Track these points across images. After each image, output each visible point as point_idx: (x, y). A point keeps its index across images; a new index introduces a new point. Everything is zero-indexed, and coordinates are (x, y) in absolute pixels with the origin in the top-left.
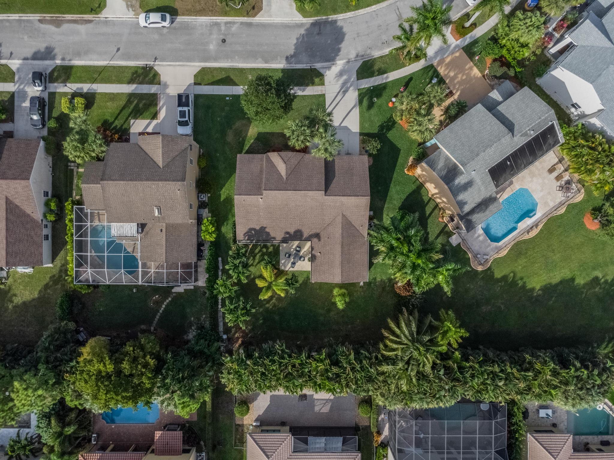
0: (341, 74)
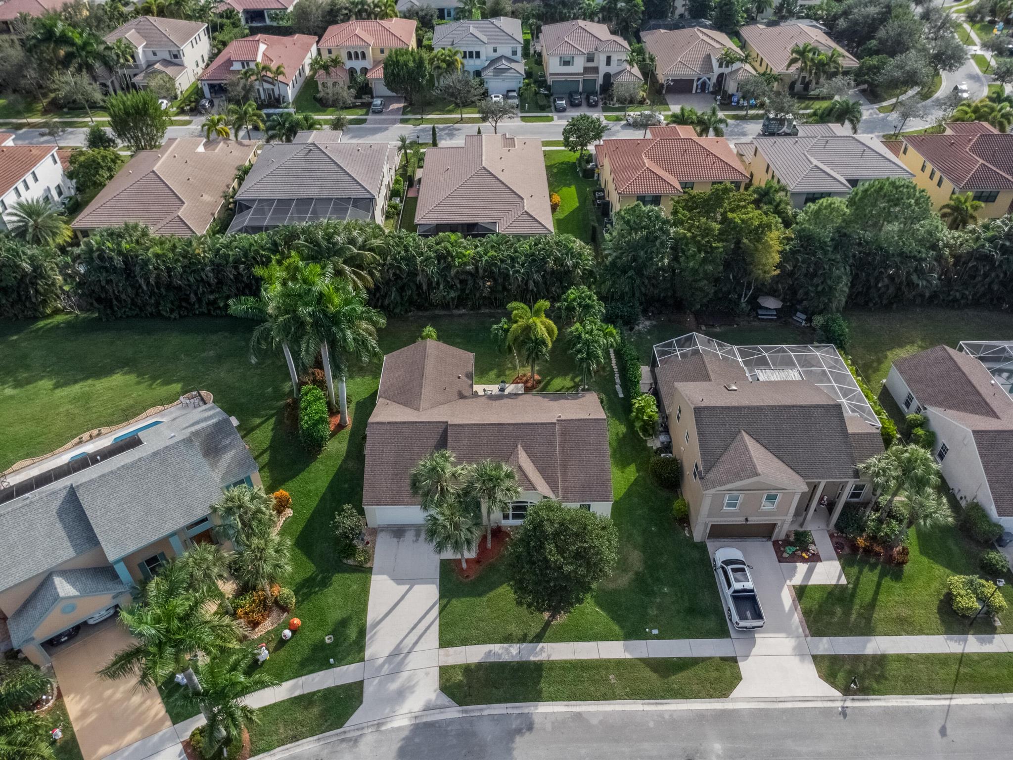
0: (401, 695)
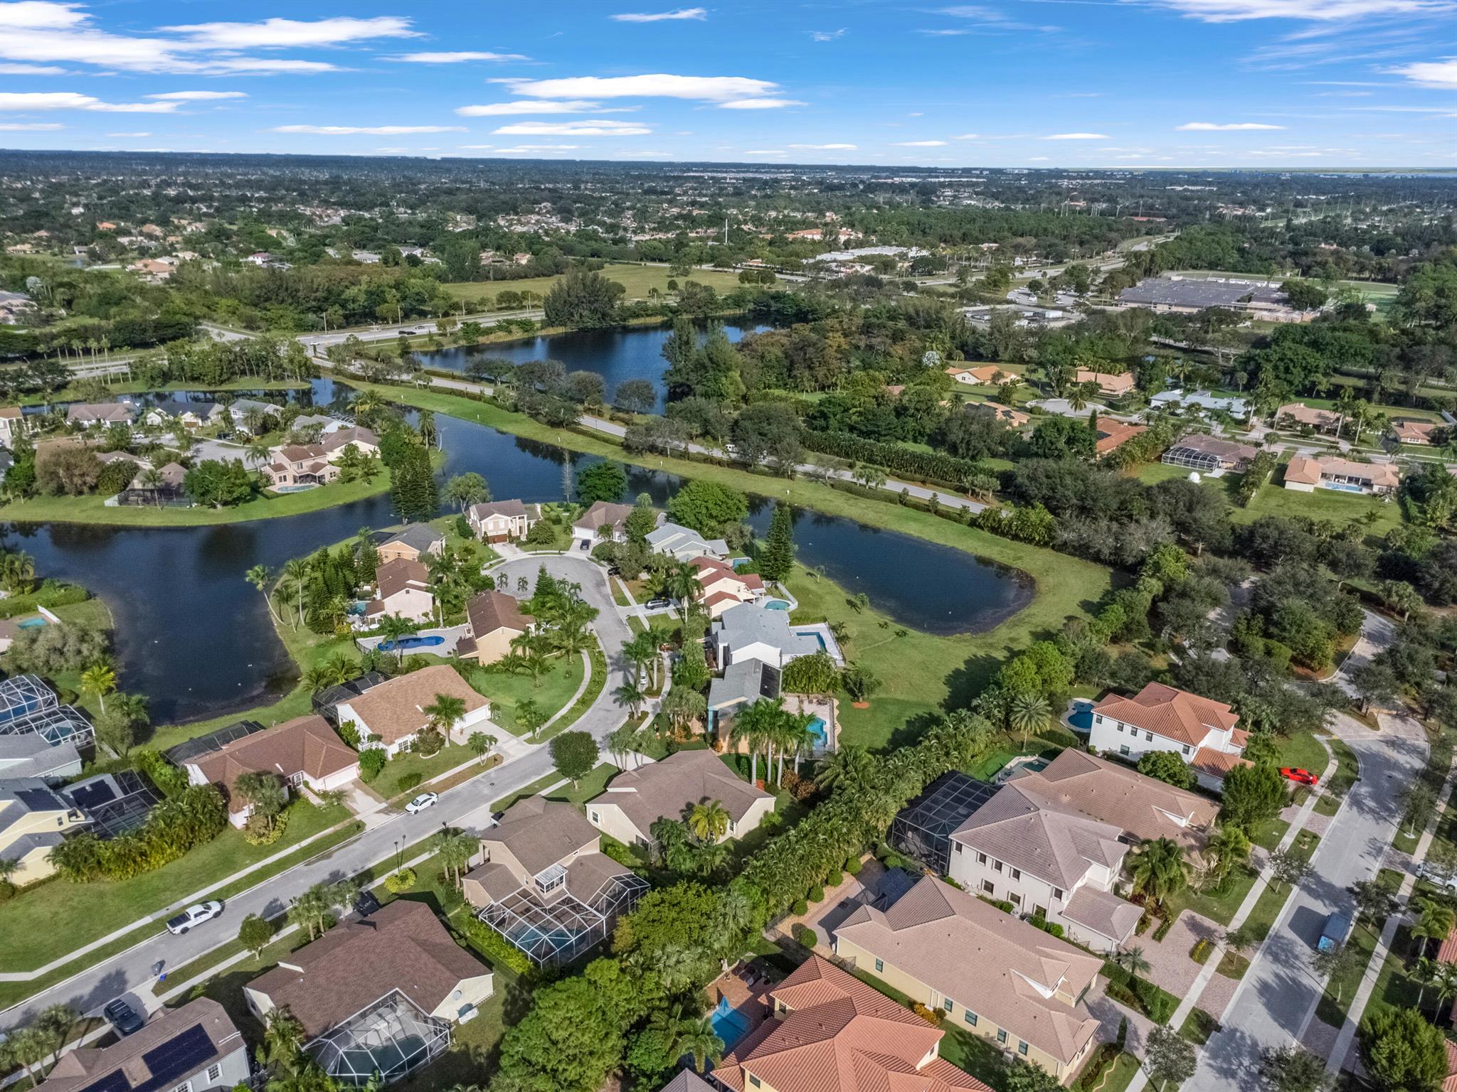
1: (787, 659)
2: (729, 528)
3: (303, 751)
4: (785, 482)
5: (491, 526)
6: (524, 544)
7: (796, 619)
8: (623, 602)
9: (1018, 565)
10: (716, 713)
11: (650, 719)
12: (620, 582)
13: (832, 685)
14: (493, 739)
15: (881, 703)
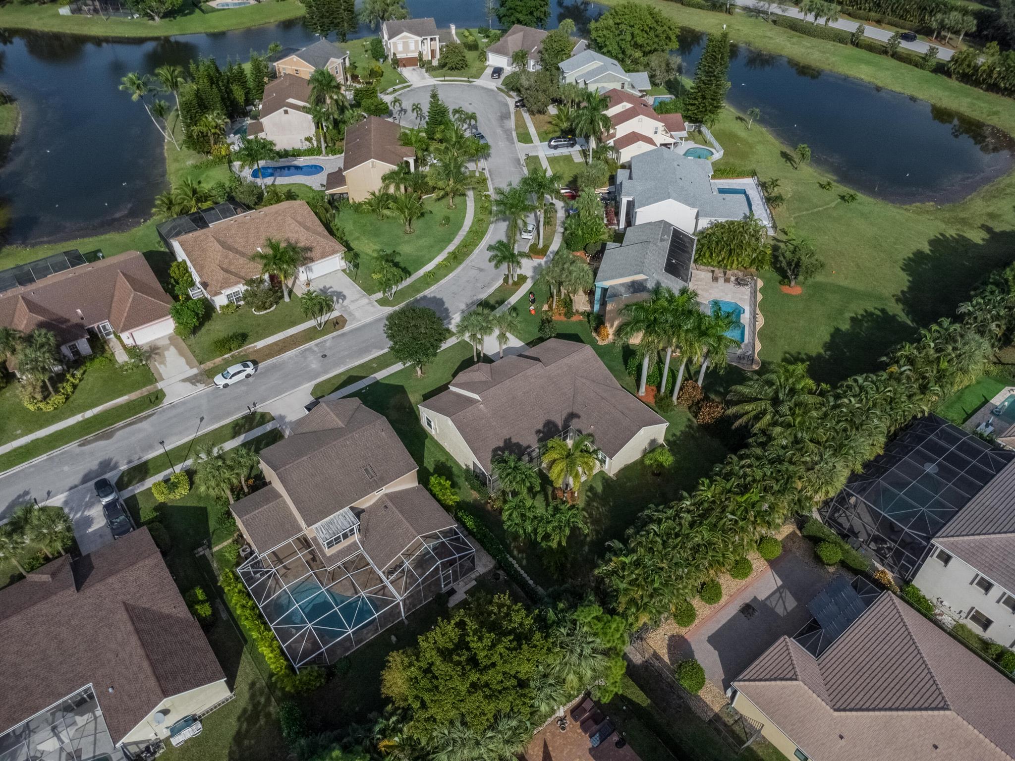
1: (704, 223)
2: (654, 60)
3: (113, 296)
4: (723, 16)
5: (400, 48)
6: (435, 69)
7: (720, 171)
8: (525, 138)
9: (994, 121)
10: (605, 290)
11: (528, 285)
12: (526, 116)
13: (758, 262)
14: (341, 296)
15: (819, 288)
